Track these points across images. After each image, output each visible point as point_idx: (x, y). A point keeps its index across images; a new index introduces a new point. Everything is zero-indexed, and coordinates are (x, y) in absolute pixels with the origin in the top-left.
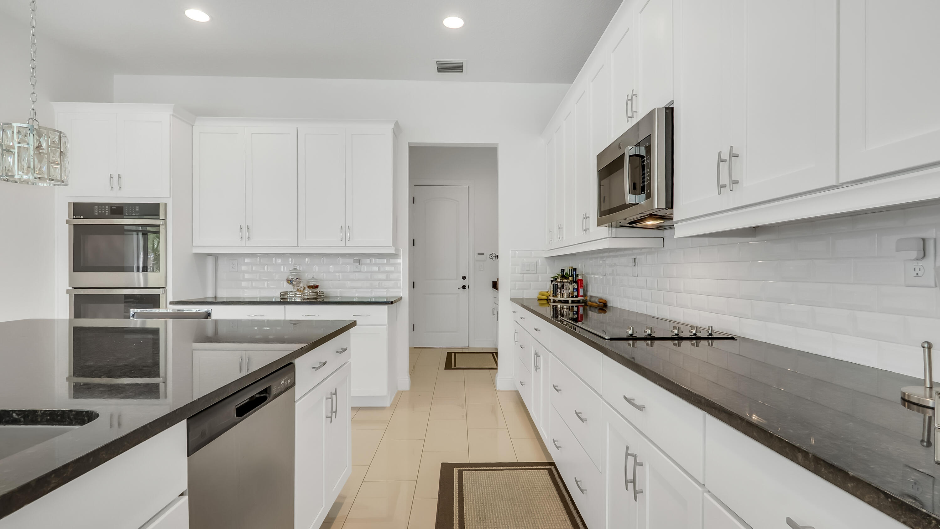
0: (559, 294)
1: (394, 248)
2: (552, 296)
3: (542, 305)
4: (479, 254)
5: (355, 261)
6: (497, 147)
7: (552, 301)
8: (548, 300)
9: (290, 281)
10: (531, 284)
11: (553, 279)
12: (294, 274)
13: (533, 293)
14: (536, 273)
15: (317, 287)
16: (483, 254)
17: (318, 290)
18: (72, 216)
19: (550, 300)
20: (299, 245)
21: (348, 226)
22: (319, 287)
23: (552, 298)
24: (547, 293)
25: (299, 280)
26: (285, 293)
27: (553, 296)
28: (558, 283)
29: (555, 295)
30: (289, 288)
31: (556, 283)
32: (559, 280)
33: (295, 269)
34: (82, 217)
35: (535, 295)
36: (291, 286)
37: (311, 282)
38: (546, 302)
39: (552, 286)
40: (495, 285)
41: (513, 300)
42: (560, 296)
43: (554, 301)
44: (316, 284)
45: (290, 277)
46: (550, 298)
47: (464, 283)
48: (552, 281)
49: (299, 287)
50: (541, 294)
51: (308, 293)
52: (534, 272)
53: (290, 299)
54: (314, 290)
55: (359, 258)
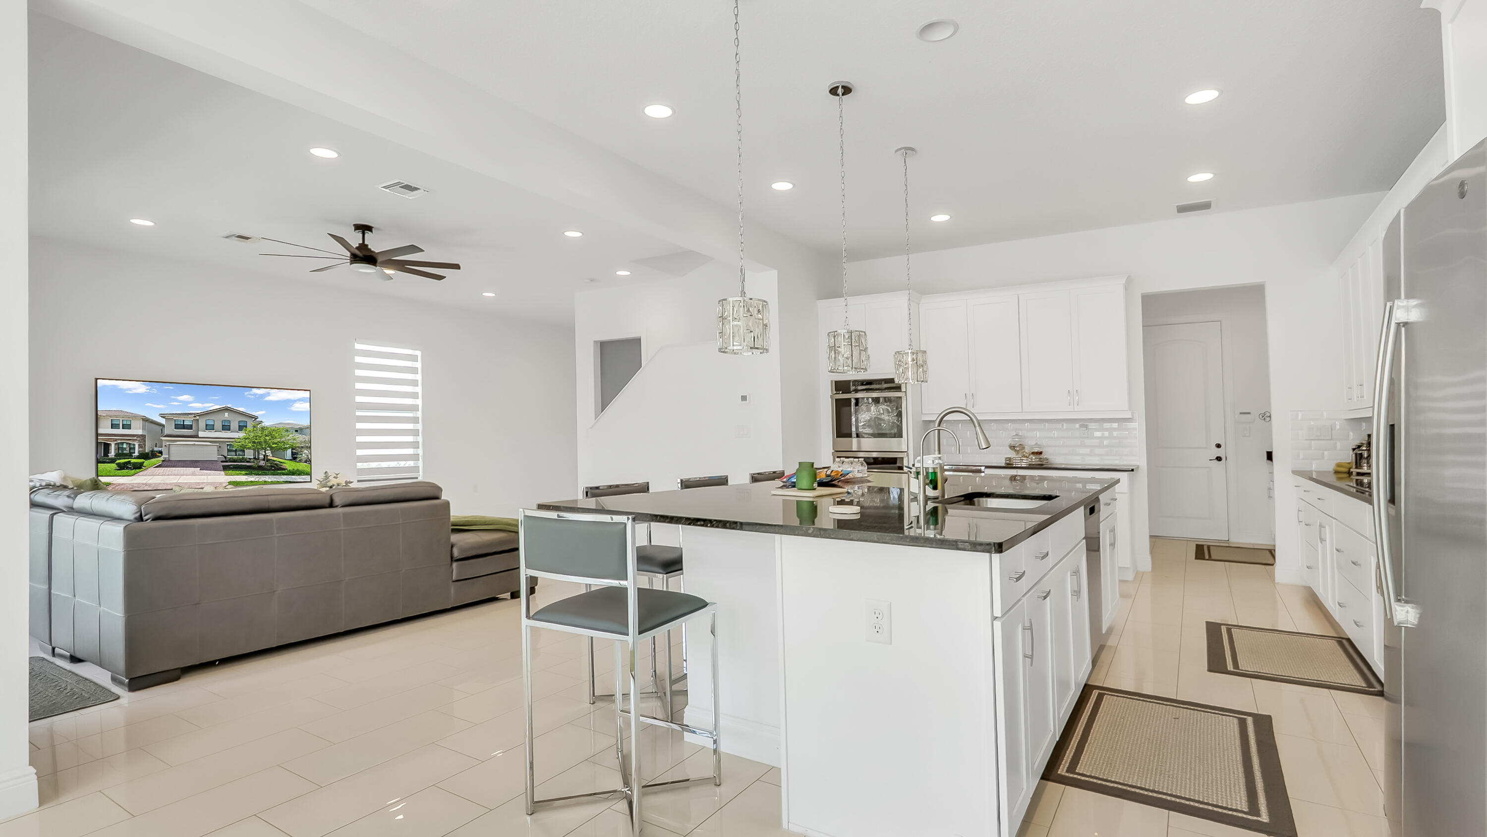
0: (1365, 465)
1: (1130, 412)
2: (1354, 467)
3: (1339, 479)
4: (1241, 413)
5: (1081, 426)
6: (1264, 285)
7: (1354, 473)
8: (1350, 473)
9: (1012, 447)
10: (1323, 453)
11: (1354, 447)
12: (1017, 439)
13: (1327, 464)
14: (1332, 439)
15: (1041, 453)
16: (1249, 413)
17: (1041, 456)
18: (835, 392)
19: (1352, 472)
20: (1023, 411)
21: (1077, 391)
22: (1043, 454)
23: (1354, 471)
24: (1348, 465)
25: (1022, 447)
26: (1010, 459)
27: (1356, 468)
28: (1363, 452)
29: (1358, 465)
30: (1012, 454)
31: (1360, 452)
32: (1364, 448)
33: (1017, 435)
34: (841, 392)
35: (1330, 467)
36: (1013, 452)
37: (1034, 449)
38: (1346, 475)
39: (1354, 455)
40: (1270, 456)
41: (1296, 473)
42: (1366, 468)
43: (1359, 474)
44: (1040, 450)
45: (1013, 444)
46: (1351, 470)
47: (1219, 452)
48: (1354, 449)
49: (1025, 453)
50: (1339, 465)
51: (1034, 459)
52: (1327, 438)
53: (1015, 464)
54: (1038, 456)
55: (1084, 423)
